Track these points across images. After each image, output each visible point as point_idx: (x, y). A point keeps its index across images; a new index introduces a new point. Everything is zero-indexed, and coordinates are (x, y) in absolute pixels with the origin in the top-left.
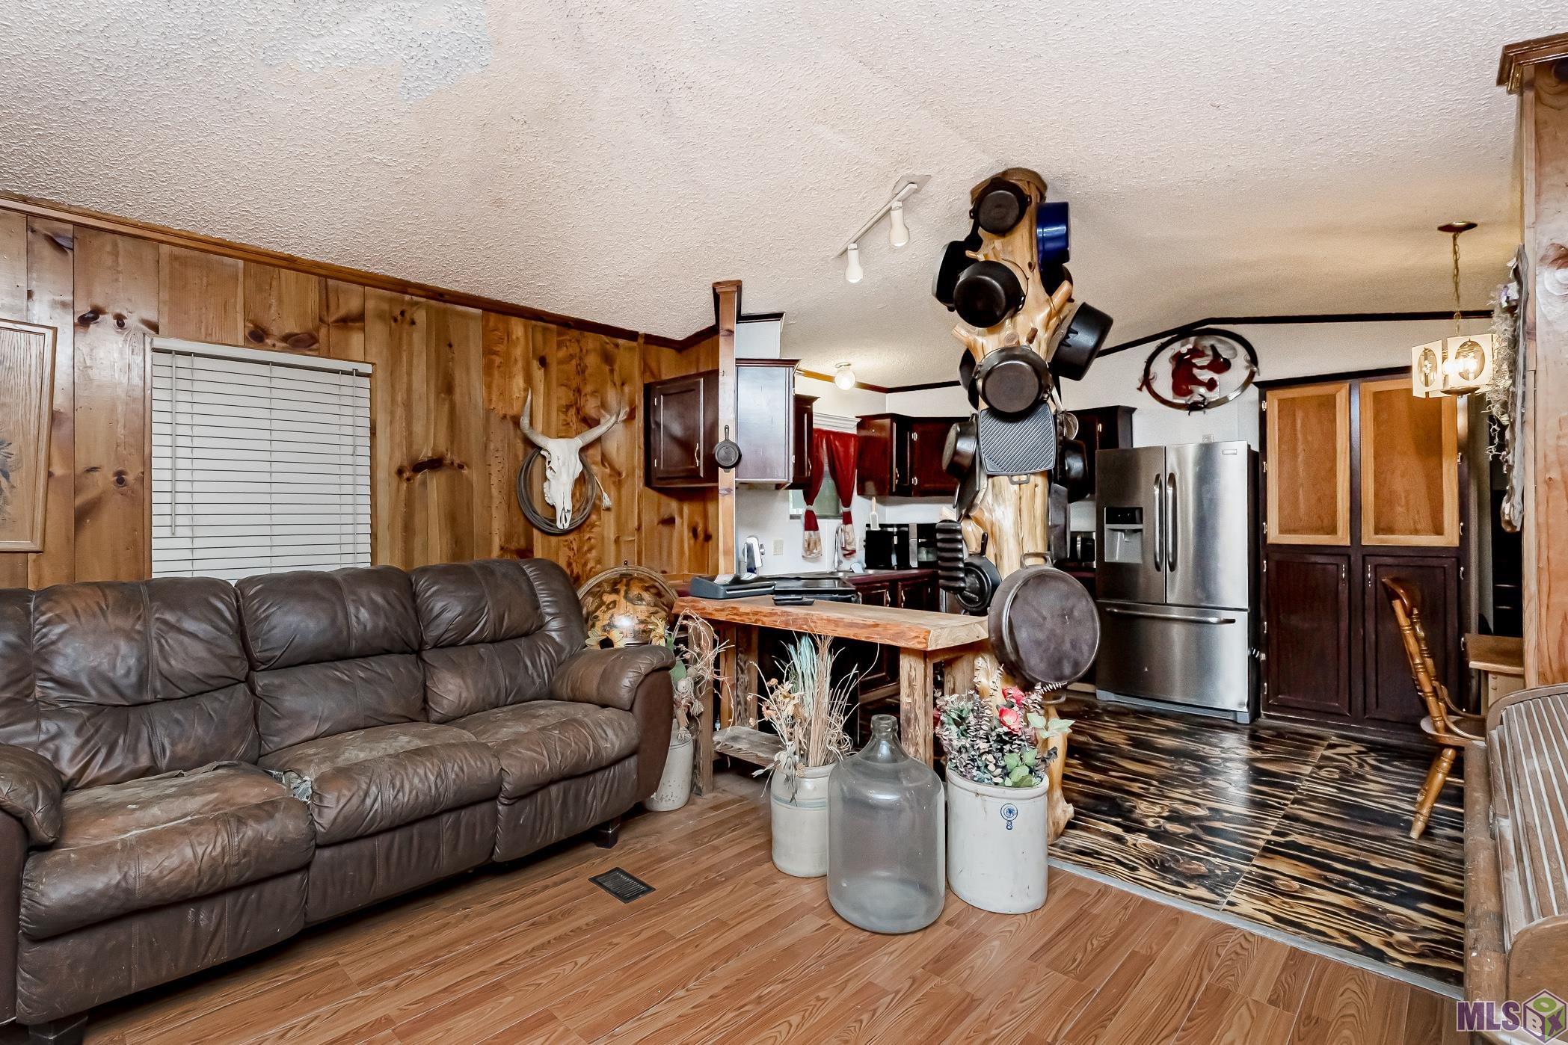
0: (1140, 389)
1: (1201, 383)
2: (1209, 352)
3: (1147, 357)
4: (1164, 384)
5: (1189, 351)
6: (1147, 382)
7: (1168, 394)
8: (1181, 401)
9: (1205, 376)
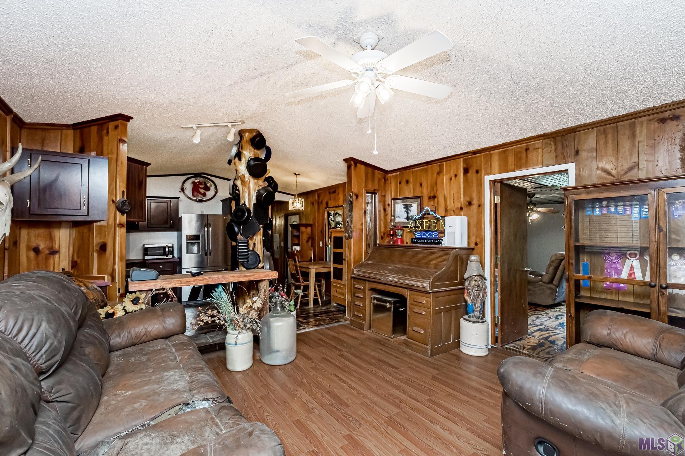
0: (180, 192)
1: (201, 193)
2: (203, 184)
3: (183, 181)
4: (189, 192)
5: (198, 182)
6: (183, 190)
7: (190, 195)
8: (195, 198)
9: (202, 191)
